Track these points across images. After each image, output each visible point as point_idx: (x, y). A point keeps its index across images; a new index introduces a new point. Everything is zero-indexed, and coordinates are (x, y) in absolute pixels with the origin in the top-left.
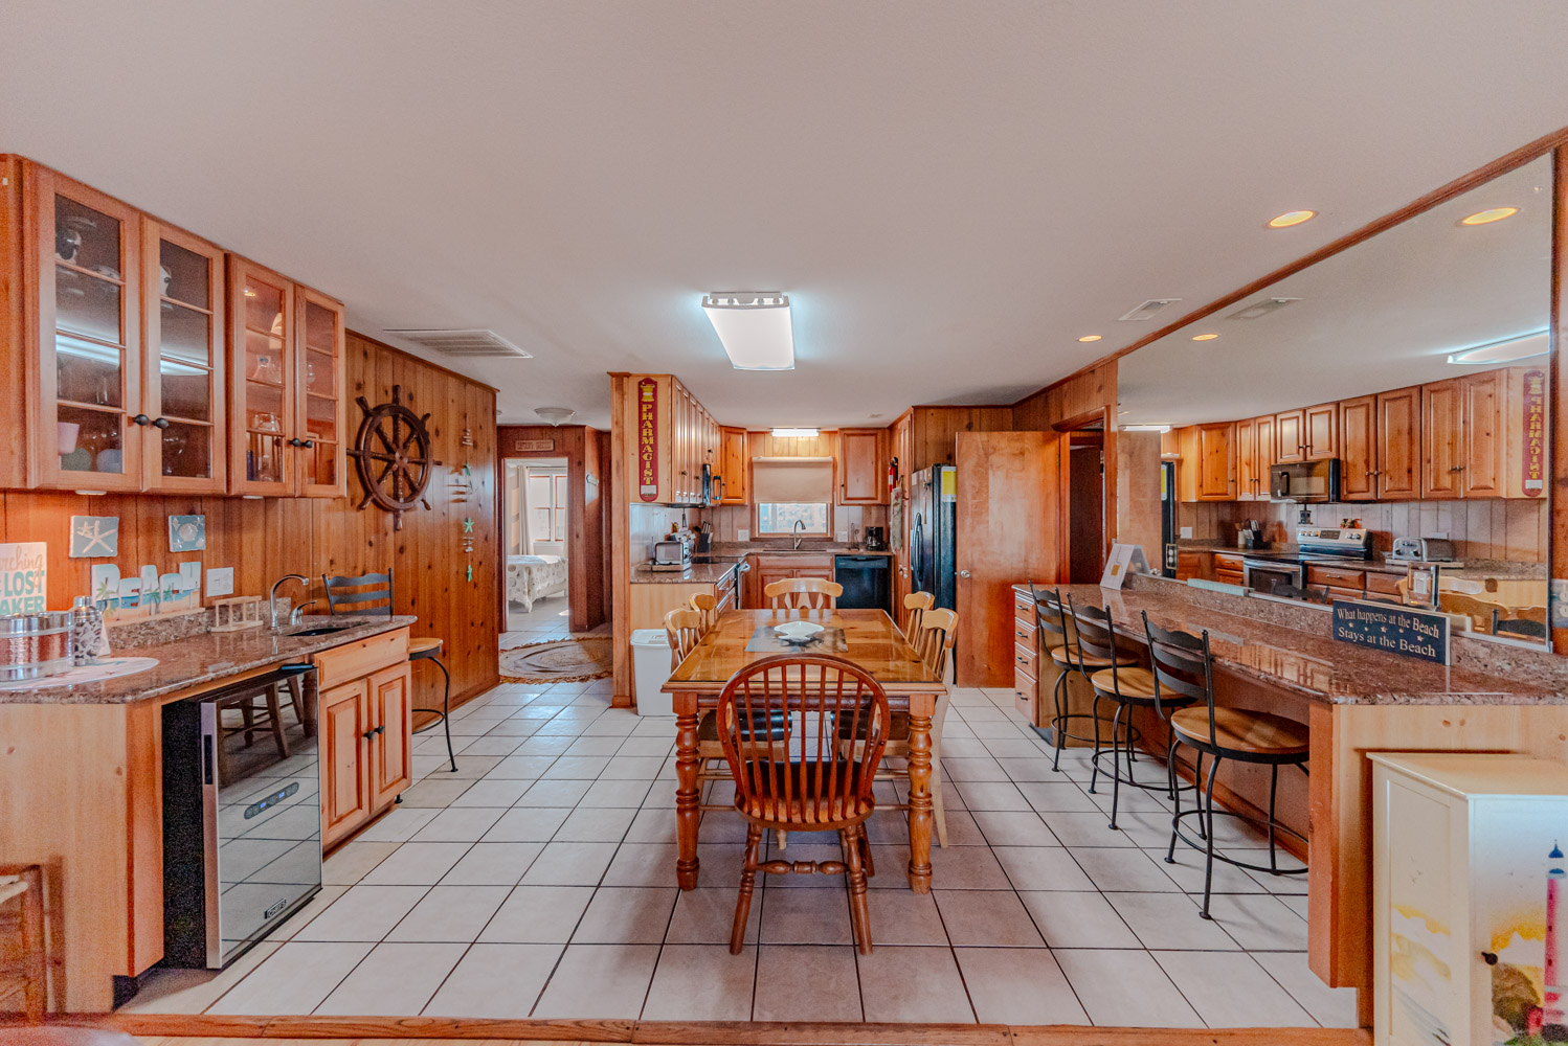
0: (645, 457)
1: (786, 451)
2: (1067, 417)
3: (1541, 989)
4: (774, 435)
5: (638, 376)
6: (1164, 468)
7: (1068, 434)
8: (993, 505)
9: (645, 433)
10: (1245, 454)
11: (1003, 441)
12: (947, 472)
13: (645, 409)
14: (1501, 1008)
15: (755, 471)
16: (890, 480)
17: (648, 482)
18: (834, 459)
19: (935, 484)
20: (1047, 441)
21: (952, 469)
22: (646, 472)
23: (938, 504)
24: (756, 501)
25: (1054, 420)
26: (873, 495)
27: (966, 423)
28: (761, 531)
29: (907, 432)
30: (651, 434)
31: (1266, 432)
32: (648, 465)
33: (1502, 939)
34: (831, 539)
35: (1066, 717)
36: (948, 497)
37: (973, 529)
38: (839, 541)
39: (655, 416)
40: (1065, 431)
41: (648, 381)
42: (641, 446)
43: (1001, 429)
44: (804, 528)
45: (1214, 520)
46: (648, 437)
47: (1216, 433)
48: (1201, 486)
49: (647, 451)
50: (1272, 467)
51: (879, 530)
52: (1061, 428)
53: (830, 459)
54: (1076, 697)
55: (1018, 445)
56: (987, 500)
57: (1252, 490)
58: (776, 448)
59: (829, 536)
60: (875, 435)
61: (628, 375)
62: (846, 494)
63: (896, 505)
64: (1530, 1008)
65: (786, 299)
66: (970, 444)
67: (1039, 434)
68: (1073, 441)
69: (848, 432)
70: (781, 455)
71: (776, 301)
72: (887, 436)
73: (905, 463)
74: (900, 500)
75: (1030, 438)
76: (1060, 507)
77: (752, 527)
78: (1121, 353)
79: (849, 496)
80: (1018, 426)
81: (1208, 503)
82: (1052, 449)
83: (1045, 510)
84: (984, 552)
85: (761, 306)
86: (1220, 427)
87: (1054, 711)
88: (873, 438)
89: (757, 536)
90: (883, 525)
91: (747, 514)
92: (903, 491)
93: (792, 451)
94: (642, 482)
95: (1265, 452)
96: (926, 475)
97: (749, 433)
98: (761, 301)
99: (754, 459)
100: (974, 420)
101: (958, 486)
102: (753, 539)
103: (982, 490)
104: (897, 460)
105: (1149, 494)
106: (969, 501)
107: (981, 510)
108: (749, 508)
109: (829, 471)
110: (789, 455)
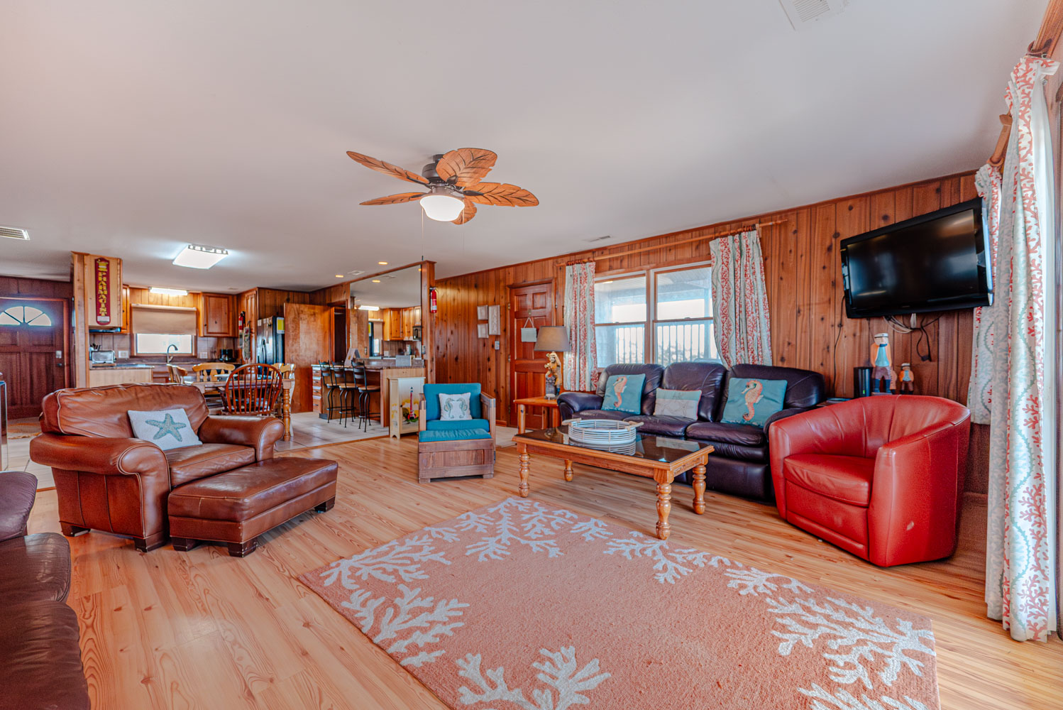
0: (101, 301)
1: (159, 301)
2: (333, 301)
3: (410, 411)
4: (151, 291)
5: (93, 256)
6: (370, 324)
7: (334, 308)
8: (302, 336)
9: (100, 288)
10: (406, 321)
11: (305, 308)
12: (280, 321)
13: (100, 274)
14: (404, 415)
15: (134, 313)
16: (240, 323)
17: (103, 314)
18: (197, 309)
19: (274, 325)
20: (324, 311)
21: (282, 319)
22: (101, 309)
23: (275, 335)
24: (134, 332)
25: (327, 302)
26: (227, 331)
27: (286, 298)
28: (138, 352)
29: (253, 299)
30: (105, 288)
31: (412, 313)
32: (103, 305)
33: (404, 403)
34: (195, 357)
35: (332, 408)
36: (280, 330)
37: (293, 345)
38: (201, 358)
39: (108, 279)
40: (332, 307)
41: (102, 259)
42: (97, 296)
43: (304, 303)
44: (176, 349)
45: (397, 348)
46: (103, 290)
47: (396, 312)
48: (391, 334)
49: (102, 298)
50: (413, 327)
51: (230, 351)
52: (331, 305)
53: (194, 309)
54: (336, 402)
55: (312, 311)
56: (299, 333)
57: (409, 336)
58: (151, 300)
59: (194, 354)
60: (228, 298)
61: (87, 255)
62: (207, 330)
63: (246, 336)
64: (408, 414)
65: (227, 252)
66: (291, 309)
67: (321, 307)
68: (336, 311)
69: (207, 295)
70: (156, 304)
71: (222, 252)
72: (235, 300)
73: (251, 315)
74: (248, 334)
75: (318, 309)
76: (330, 335)
77: (131, 349)
78: (352, 282)
79: (210, 331)
80: (312, 302)
81: (395, 341)
82: (326, 314)
83: (325, 337)
84: (298, 355)
85: (215, 252)
86: (398, 310)
87: (328, 406)
88: (226, 300)
89: (135, 354)
90: (232, 348)
91: (126, 341)
92: (251, 329)
93: (165, 302)
94: (98, 314)
95: (411, 321)
96: (268, 321)
97: (130, 288)
98: (215, 251)
99: (133, 305)
100: (290, 297)
101: (285, 327)
102: (132, 356)
103: (297, 327)
104: (244, 313)
105: (365, 334)
106: (291, 333)
107: (296, 337)
108: (128, 336)
109: (193, 317)
110: (162, 305)
